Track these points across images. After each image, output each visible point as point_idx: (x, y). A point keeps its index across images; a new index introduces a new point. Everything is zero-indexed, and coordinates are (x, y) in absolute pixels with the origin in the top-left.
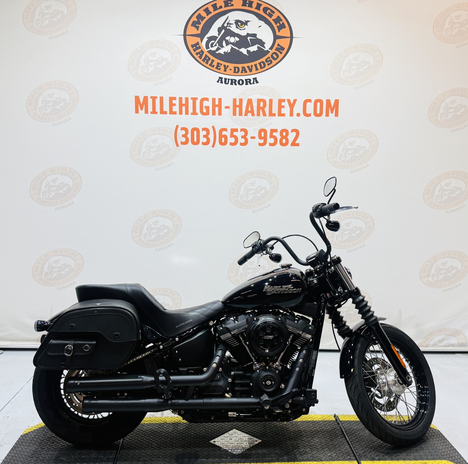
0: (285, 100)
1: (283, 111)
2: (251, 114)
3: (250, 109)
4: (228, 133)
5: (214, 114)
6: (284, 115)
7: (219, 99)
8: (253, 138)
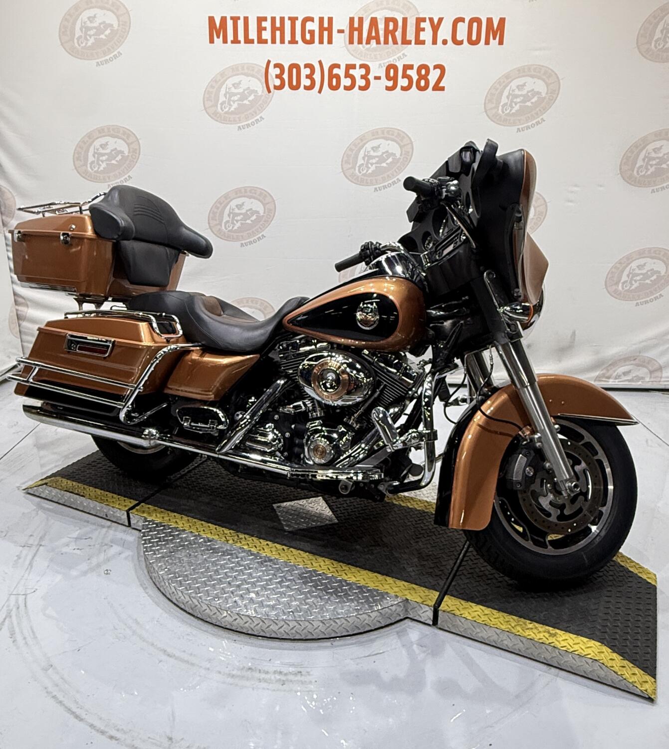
0: (425, 18)
1: (423, 36)
2: (375, 41)
3: (373, 34)
4: (341, 72)
5: (321, 42)
6: (423, 42)
7: (329, 18)
8: (377, 78)
